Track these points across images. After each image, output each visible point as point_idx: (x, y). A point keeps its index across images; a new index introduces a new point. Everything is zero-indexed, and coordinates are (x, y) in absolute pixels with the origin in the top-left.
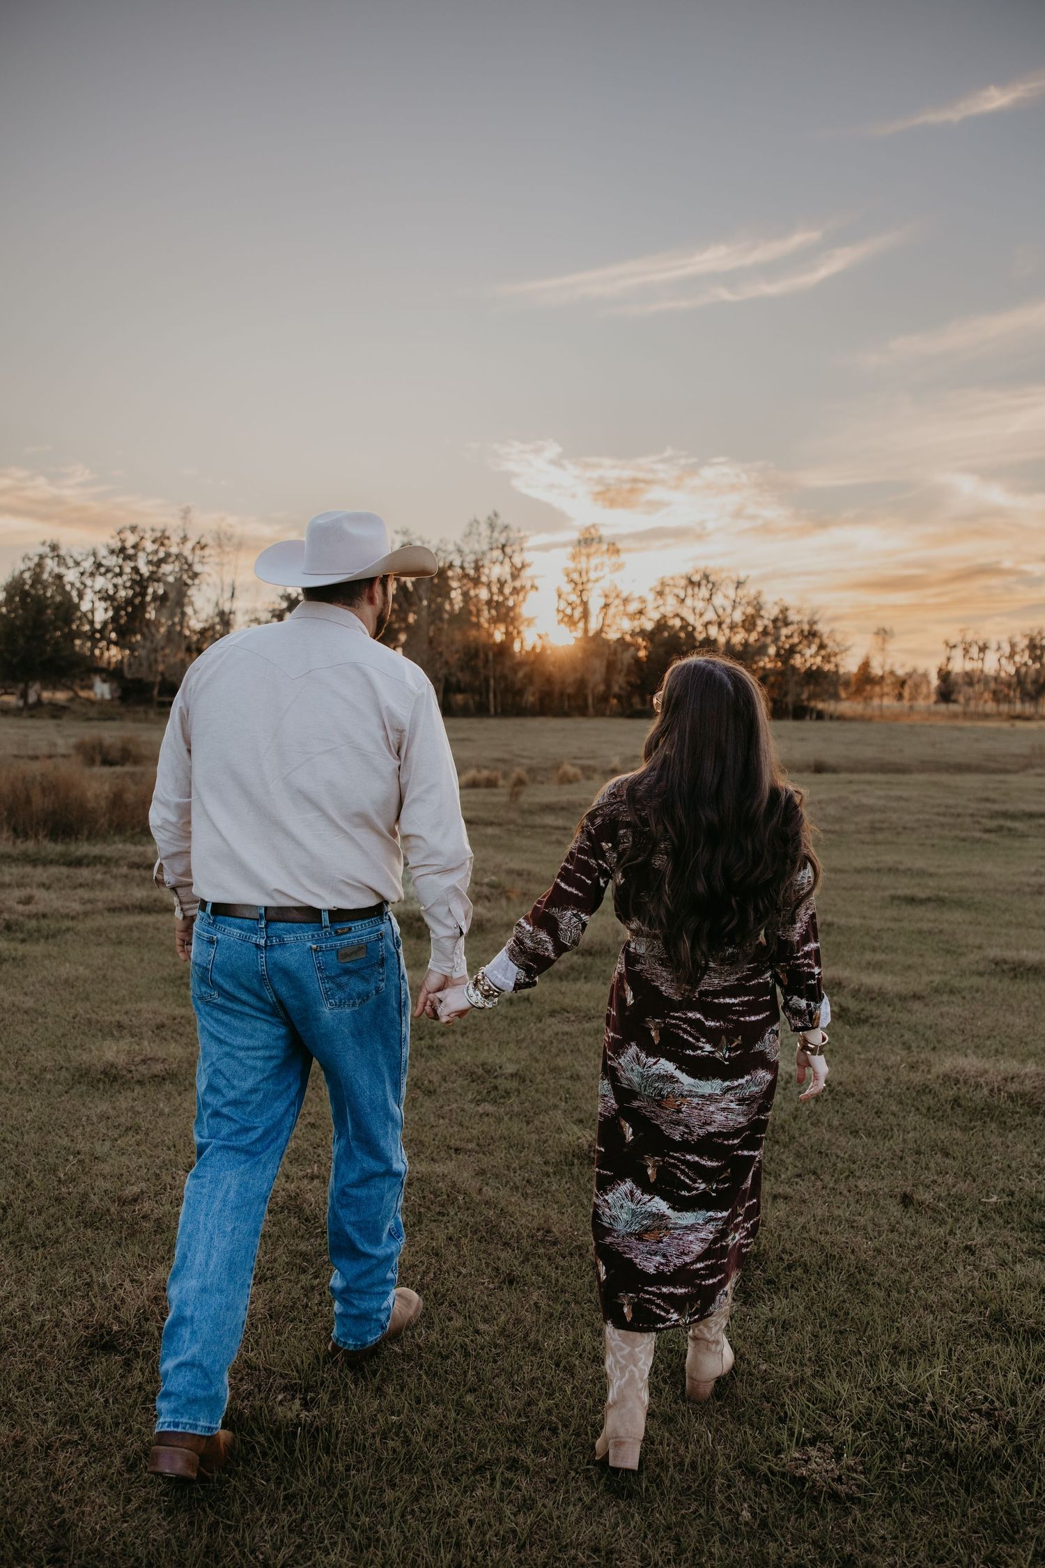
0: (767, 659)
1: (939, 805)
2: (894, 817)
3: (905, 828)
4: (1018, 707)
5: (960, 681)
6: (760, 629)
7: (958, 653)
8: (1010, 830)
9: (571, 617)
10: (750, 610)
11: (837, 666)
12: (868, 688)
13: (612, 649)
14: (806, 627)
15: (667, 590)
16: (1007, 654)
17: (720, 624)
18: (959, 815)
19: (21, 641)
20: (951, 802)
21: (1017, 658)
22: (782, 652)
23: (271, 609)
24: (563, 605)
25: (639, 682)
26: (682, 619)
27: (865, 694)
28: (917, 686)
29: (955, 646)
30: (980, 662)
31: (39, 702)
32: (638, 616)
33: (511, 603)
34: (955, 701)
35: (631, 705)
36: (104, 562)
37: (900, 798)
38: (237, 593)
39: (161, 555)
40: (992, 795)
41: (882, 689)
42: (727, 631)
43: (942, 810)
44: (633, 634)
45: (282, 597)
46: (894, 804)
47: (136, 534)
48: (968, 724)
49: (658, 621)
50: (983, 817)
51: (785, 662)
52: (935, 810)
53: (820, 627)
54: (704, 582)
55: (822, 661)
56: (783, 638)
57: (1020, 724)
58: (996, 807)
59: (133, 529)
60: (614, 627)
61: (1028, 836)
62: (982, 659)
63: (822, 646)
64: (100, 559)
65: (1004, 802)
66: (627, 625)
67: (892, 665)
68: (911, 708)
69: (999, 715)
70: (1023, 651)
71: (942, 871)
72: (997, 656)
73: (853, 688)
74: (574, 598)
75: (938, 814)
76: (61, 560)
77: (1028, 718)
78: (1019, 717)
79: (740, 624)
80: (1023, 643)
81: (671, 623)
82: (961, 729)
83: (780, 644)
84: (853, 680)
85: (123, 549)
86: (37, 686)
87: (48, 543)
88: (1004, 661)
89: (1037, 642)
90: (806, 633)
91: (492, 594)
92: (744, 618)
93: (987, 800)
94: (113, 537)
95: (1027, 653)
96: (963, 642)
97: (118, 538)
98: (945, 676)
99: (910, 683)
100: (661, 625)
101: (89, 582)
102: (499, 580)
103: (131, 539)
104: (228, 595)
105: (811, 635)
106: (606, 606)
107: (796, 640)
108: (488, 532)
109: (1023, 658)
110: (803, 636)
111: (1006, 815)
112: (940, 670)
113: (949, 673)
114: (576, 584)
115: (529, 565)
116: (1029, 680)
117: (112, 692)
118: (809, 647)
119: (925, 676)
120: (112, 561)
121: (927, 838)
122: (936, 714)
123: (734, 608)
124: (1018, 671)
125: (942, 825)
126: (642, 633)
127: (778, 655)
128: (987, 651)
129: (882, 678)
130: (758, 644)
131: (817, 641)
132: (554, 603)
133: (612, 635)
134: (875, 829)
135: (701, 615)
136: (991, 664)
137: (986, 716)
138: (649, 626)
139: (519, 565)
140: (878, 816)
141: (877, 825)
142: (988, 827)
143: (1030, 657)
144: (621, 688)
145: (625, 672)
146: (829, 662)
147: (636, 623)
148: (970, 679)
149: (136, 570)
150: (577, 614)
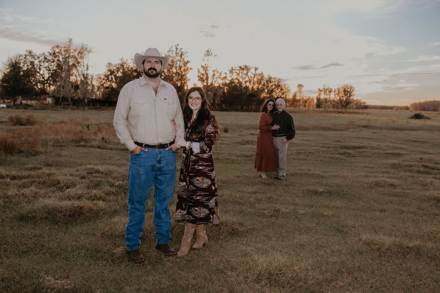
0: (264, 93)
1: (322, 143)
2: (306, 148)
3: (310, 153)
4: (340, 110)
5: (323, 101)
6: (262, 84)
7: (322, 93)
8: (349, 154)
9: (202, 78)
10: (259, 78)
11: (286, 96)
12: (295, 103)
13: (216, 89)
14: (277, 83)
15: (234, 71)
16: (337, 93)
17: (250, 82)
18: (329, 147)
19: (11, 82)
20: (326, 142)
21: (340, 95)
22: (269, 91)
23: (105, 74)
24: (200, 74)
25: (224, 100)
26: (239, 80)
27: (294, 105)
28: (310, 103)
29: (322, 91)
30: (329, 95)
31: (21, 104)
32: (224, 79)
33: (183, 73)
34: (321, 108)
35: (222, 107)
36: (48, 58)
37: (307, 140)
38: (89, 67)
39: (67, 55)
40: (340, 139)
41: (299, 103)
42: (252, 84)
43: (323, 145)
44: (223, 84)
45: (108, 71)
46: (305, 143)
47: (59, 49)
48: (326, 115)
49: (231, 80)
50: (338, 148)
51: (270, 95)
52: (320, 145)
53: (281, 83)
54: (245, 69)
55: (281, 94)
56: (270, 87)
57: (341, 115)
58: (342, 144)
59: (58, 47)
60: (217, 82)
61: (356, 156)
62: (330, 95)
63: (282, 90)
64: (46, 57)
65: (344, 142)
66: (221, 82)
67: (303, 96)
68: (308, 109)
69: (335, 112)
70: (342, 92)
71: (327, 175)
72: (334, 94)
73: (291, 103)
74: (203, 72)
75: (321, 147)
76: (33, 57)
77: (343, 113)
78: (340, 112)
79: (256, 82)
80: (342, 90)
81: (235, 81)
82: (324, 116)
83: (269, 89)
84: (291, 101)
85: (54, 53)
86: (20, 98)
87: (28, 50)
88: (336, 95)
89: (346, 89)
90: (277, 85)
91: (177, 70)
92: (257, 80)
93: (338, 141)
94: (51, 50)
95: (343, 93)
96: (324, 89)
97: (52, 50)
98: (318, 100)
99: (308, 101)
100: (232, 82)
101: (42, 64)
102: (180, 66)
103: (57, 50)
104: (85, 68)
105: (278, 86)
106: (214, 75)
107: (273, 87)
108: (176, 50)
109: (342, 94)
110: (276, 86)
111: (346, 147)
112: (317, 98)
113: (320, 99)
114: (204, 68)
115: (190, 62)
116: (343, 101)
117: (52, 101)
118: (278, 90)
119: (313, 99)
120: (50, 58)
121: (318, 157)
122: (315, 111)
123: (254, 77)
124: (340, 98)
125: (323, 152)
126: (225, 84)
127: (268, 92)
128: (331, 92)
129: (300, 100)
130: (262, 89)
131: (280, 88)
132: (197, 74)
133: (216, 85)
134: (299, 153)
135: (244, 79)
136: (332, 96)
137: (331, 112)
138: (228, 82)
139: (186, 62)
140: (300, 148)
141: (300, 151)
142: (341, 152)
143: (344, 94)
144: (218, 101)
145: (219, 96)
146: (284, 94)
147: (224, 81)
148: (326, 100)
149: (58, 60)
150: (204, 77)
